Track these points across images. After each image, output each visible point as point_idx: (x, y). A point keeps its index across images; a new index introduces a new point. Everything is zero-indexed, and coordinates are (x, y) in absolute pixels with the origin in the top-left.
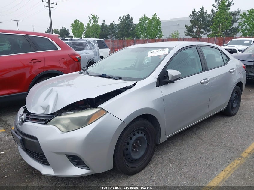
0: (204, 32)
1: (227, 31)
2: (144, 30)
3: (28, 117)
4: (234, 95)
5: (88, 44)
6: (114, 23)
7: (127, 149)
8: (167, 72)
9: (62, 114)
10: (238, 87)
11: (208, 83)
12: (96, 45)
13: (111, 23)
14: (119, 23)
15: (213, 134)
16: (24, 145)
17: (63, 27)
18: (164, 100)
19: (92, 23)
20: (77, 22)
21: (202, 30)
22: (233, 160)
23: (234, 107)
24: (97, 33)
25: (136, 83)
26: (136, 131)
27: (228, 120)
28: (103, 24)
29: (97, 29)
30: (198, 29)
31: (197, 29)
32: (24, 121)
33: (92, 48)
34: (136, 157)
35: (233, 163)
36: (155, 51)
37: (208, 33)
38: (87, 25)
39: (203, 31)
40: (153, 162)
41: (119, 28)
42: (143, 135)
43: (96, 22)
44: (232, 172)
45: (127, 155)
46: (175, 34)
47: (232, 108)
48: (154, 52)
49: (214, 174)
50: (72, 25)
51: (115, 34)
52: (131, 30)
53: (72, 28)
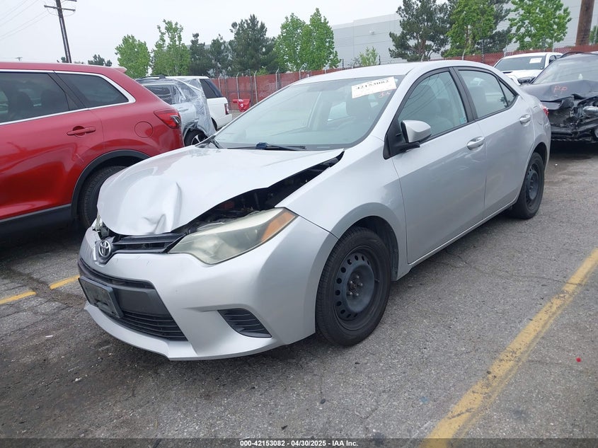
0: (434, 48)
1: (485, 41)
2: (295, 52)
3: (117, 243)
4: (530, 172)
5: (180, 89)
6: (222, 39)
7: (338, 293)
8: (403, 125)
9: (199, 229)
10: (538, 155)
11: (482, 147)
12: (199, 91)
13: (214, 40)
14: (233, 38)
15: (497, 256)
16: (119, 303)
17: (95, 57)
18: (401, 185)
19: (168, 41)
20: (131, 41)
21: (428, 43)
22: (549, 300)
23: (532, 198)
24: (182, 66)
25: (343, 153)
26: (351, 254)
27: (522, 226)
28: (194, 42)
29: (181, 56)
30: (420, 41)
31: (416, 41)
32: (111, 254)
33: (190, 97)
34: (356, 307)
35: (549, 304)
36: (366, 84)
37: (443, 49)
38: (156, 49)
39: (430, 45)
40: (387, 319)
41: (234, 50)
42: (365, 263)
43: (177, 39)
44: (551, 321)
45: (339, 304)
46: (368, 55)
47: (529, 200)
48: (364, 86)
49: (516, 328)
50: (117, 49)
51: (225, 63)
52: (264, 54)
53: (119, 56)
